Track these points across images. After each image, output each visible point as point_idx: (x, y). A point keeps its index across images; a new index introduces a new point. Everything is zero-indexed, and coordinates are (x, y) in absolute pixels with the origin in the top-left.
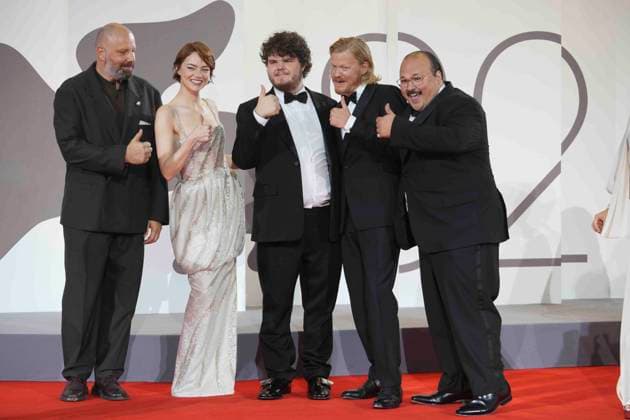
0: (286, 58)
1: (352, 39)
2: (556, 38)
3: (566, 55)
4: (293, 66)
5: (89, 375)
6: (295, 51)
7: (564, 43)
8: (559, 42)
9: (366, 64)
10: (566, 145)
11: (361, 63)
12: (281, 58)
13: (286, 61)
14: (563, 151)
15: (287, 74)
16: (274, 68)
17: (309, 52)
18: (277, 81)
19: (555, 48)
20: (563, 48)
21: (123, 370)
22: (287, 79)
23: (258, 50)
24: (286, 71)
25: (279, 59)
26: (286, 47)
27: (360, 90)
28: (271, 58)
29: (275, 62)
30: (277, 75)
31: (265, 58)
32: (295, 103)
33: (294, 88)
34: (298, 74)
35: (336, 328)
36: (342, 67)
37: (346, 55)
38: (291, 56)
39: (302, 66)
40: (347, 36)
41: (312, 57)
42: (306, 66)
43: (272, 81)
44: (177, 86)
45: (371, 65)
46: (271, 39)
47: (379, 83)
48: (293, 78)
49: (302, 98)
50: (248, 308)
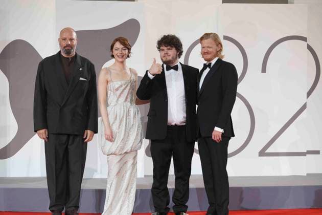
0: (169, 47)
1: (211, 33)
2: (304, 39)
3: (309, 48)
4: (172, 52)
5: (63, 209)
6: (173, 44)
7: (309, 42)
8: (306, 41)
10: (309, 94)
11: (217, 45)
12: (166, 48)
13: (169, 49)
14: (308, 97)
15: (169, 56)
16: (163, 53)
17: (181, 45)
18: (164, 59)
19: (304, 44)
20: (308, 44)
22: (169, 58)
24: (169, 54)
25: (165, 48)
28: (161, 48)
29: (163, 50)
30: (164, 57)
31: (159, 48)
32: (172, 71)
34: (175, 56)
35: (191, 186)
36: (208, 47)
38: (171, 47)
39: (177, 52)
42: (180, 52)
43: (162, 60)
46: (162, 38)
48: (172, 58)
49: (176, 68)
50: (145, 176)
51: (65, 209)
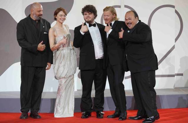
0: (90, 13)
1: (110, 7)
2: (173, 7)
3: (176, 12)
5: (29, 111)
6: (92, 11)
7: (176, 8)
9: (115, 15)
10: (176, 40)
11: (113, 15)
12: (88, 13)
13: (90, 14)
14: (175, 41)
15: (90, 18)
16: (86, 16)
17: (97, 11)
18: (87, 20)
19: (173, 10)
20: (175, 10)
21: (39, 109)
22: (90, 19)
23: (81, 10)
26: (89, 10)
27: (113, 23)
29: (86, 14)
30: (87, 18)
31: (83, 13)
32: (92, 27)
33: (92, 22)
34: (93, 18)
35: (105, 96)
36: (107, 16)
37: (108, 12)
38: (91, 13)
39: (94, 16)
40: (108, 6)
41: (97, 13)
42: (96, 15)
43: (85, 20)
44: (55, 22)
45: (116, 15)
47: (119, 20)
48: (92, 19)
49: (94, 25)
50: (78, 90)
51: (30, 110)
